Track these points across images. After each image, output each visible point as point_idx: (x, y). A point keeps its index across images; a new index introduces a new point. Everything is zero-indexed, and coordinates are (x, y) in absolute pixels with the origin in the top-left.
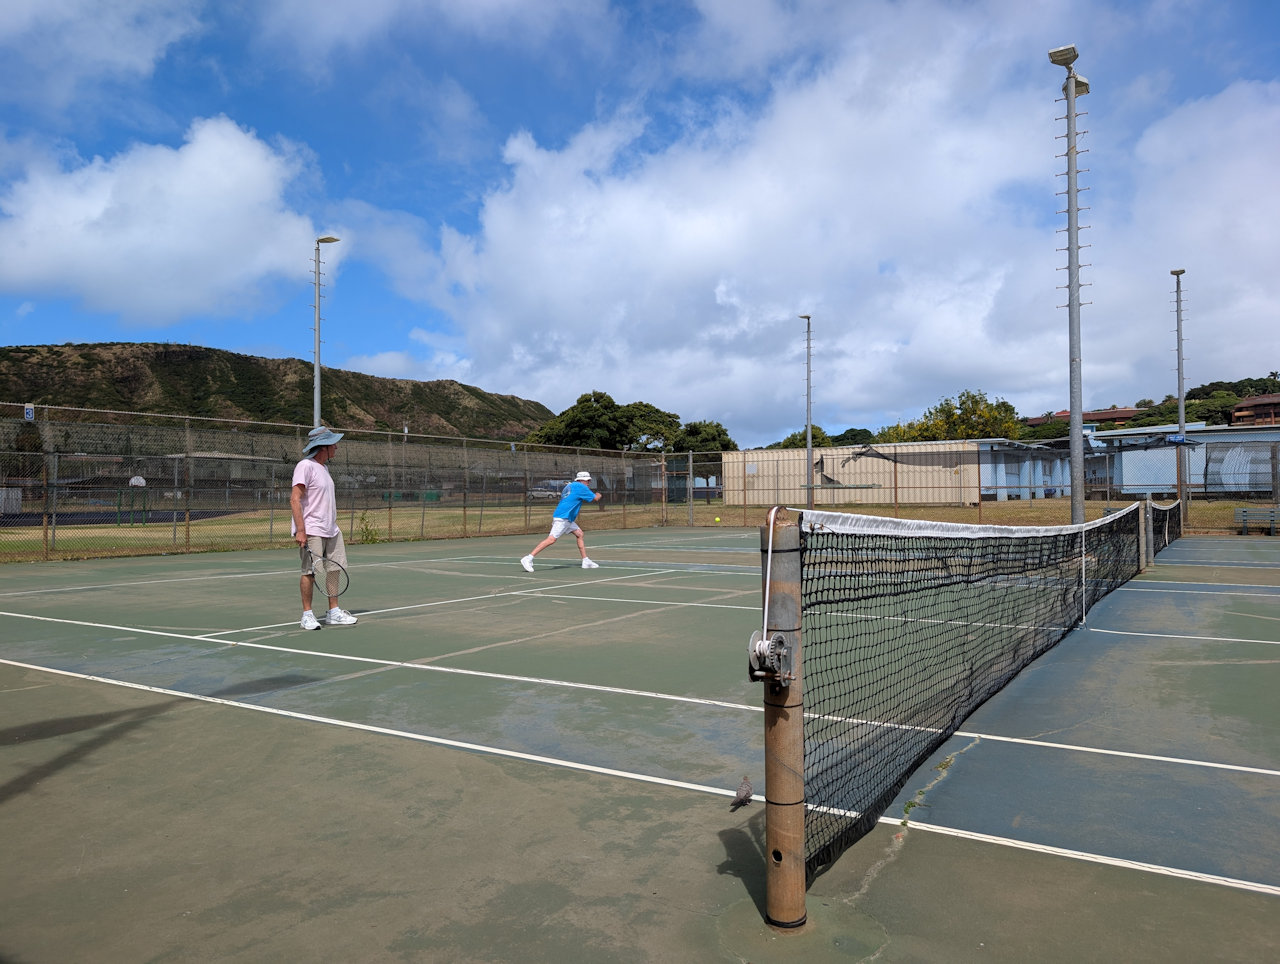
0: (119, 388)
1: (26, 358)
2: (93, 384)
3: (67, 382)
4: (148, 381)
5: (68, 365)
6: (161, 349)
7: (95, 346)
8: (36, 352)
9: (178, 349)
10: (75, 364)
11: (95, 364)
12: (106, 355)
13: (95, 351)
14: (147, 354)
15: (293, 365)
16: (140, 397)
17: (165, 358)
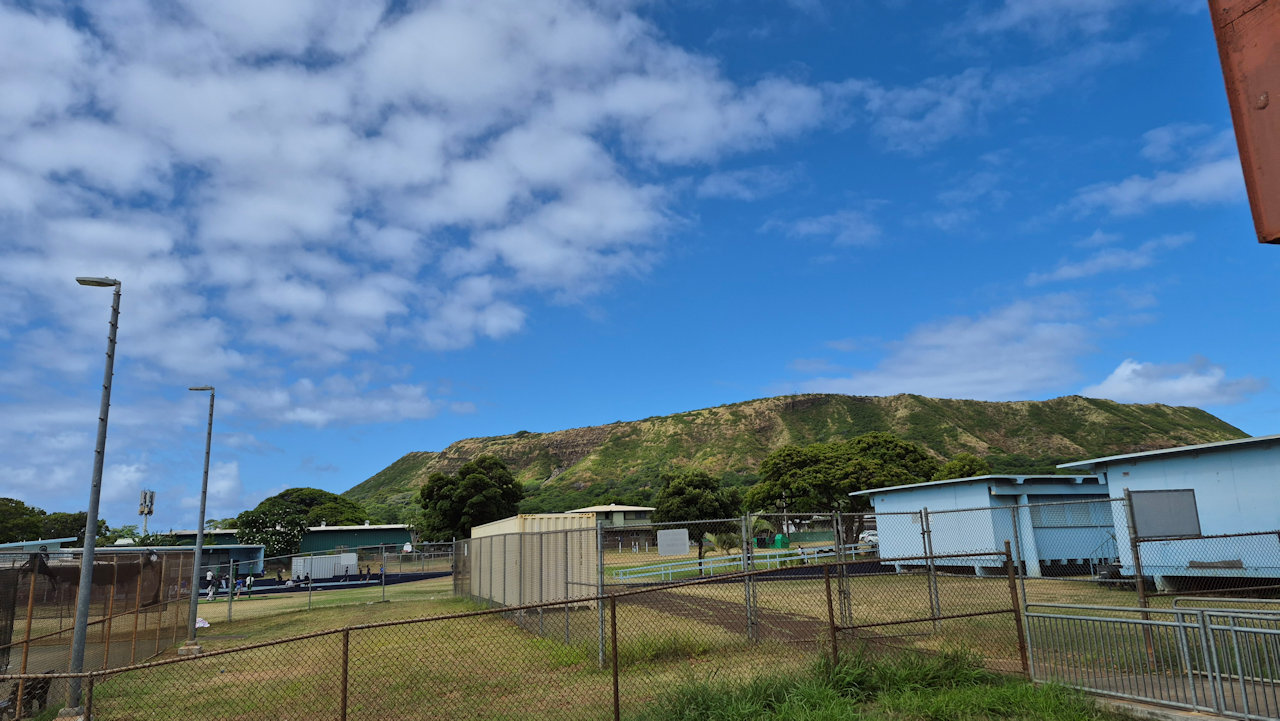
0: (757, 437)
1: (694, 420)
2: (738, 435)
3: (721, 436)
4: (780, 428)
5: (722, 422)
6: (789, 400)
7: (741, 405)
8: (700, 414)
9: (803, 398)
10: (726, 420)
11: (740, 420)
12: (748, 410)
13: (741, 409)
14: (779, 406)
15: (904, 401)
16: (773, 443)
17: (793, 407)
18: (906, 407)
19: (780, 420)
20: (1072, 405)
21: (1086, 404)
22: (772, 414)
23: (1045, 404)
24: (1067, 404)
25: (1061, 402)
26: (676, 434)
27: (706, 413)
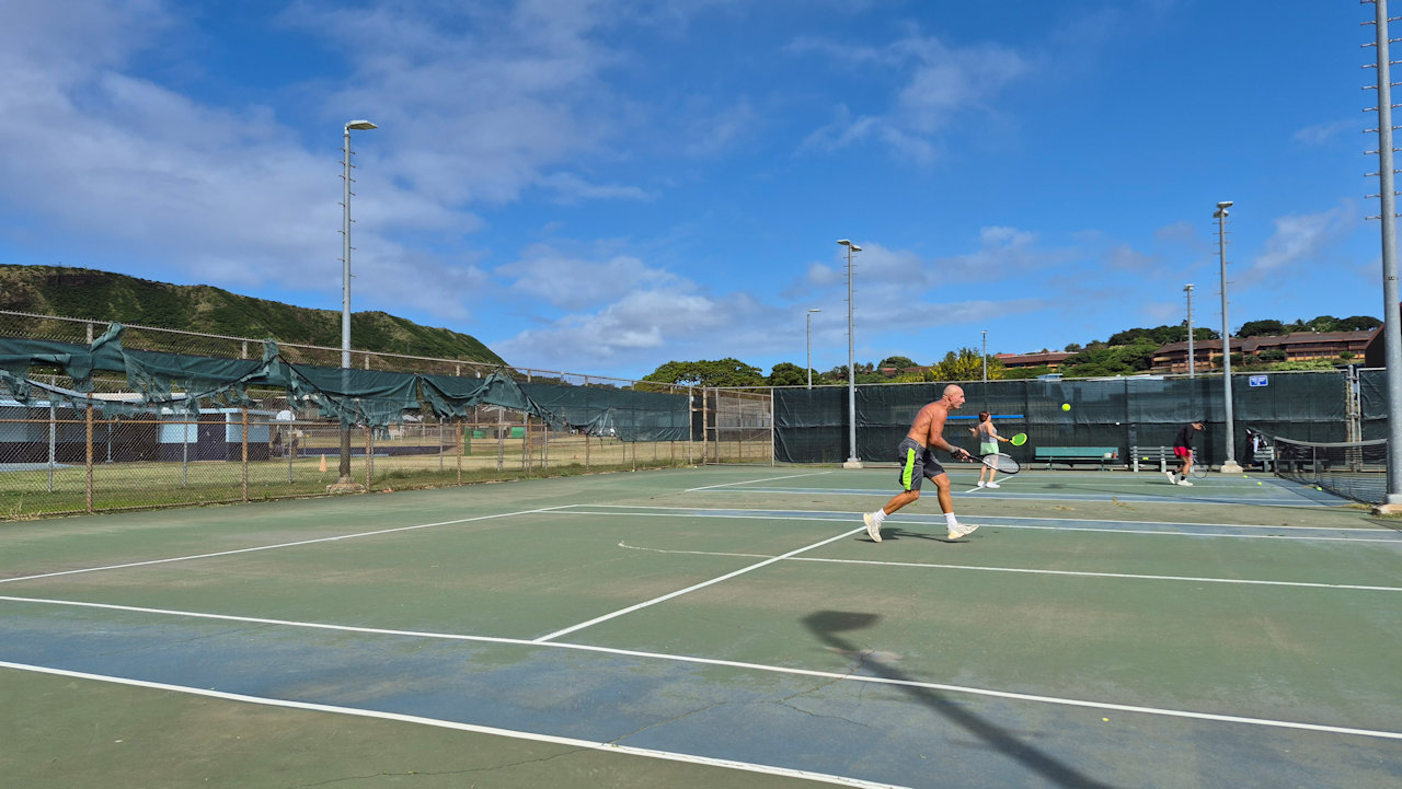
4: (41, 308)
6: (54, 272)
9: (73, 273)
14: (38, 277)
15: (206, 293)
17: (59, 281)
18: (209, 301)
19: (40, 296)
20: (378, 320)
21: (391, 321)
22: (29, 288)
24: (373, 320)
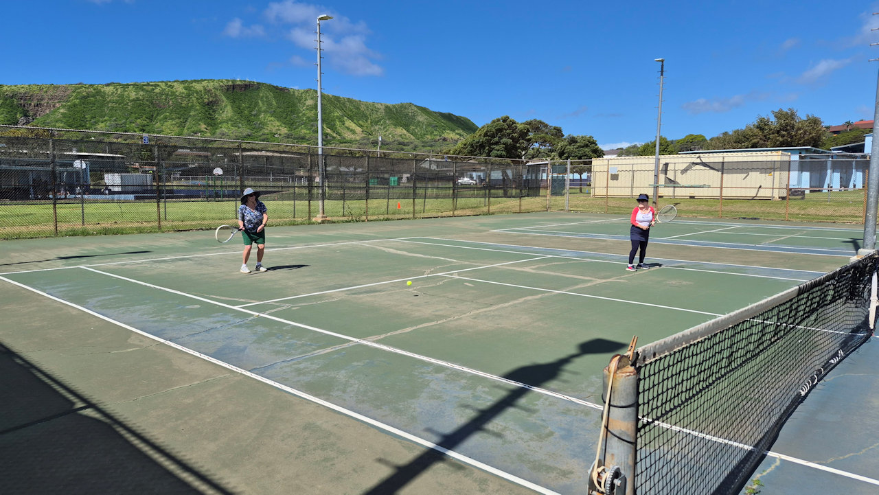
0: (207, 109)
2: (192, 106)
3: (177, 105)
4: (224, 104)
5: (177, 94)
6: (230, 83)
10: (181, 93)
11: (192, 93)
12: (198, 87)
13: (192, 85)
14: (222, 86)
15: (310, 94)
16: (220, 114)
17: (233, 88)
19: (225, 99)
20: (408, 109)
21: (416, 109)
22: (218, 93)
23: (394, 106)
24: (405, 108)
25: (402, 106)
26: (138, 99)
27: (163, 85)
